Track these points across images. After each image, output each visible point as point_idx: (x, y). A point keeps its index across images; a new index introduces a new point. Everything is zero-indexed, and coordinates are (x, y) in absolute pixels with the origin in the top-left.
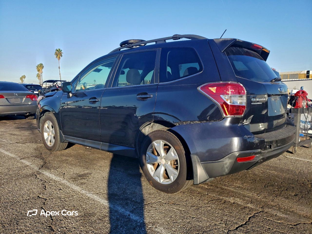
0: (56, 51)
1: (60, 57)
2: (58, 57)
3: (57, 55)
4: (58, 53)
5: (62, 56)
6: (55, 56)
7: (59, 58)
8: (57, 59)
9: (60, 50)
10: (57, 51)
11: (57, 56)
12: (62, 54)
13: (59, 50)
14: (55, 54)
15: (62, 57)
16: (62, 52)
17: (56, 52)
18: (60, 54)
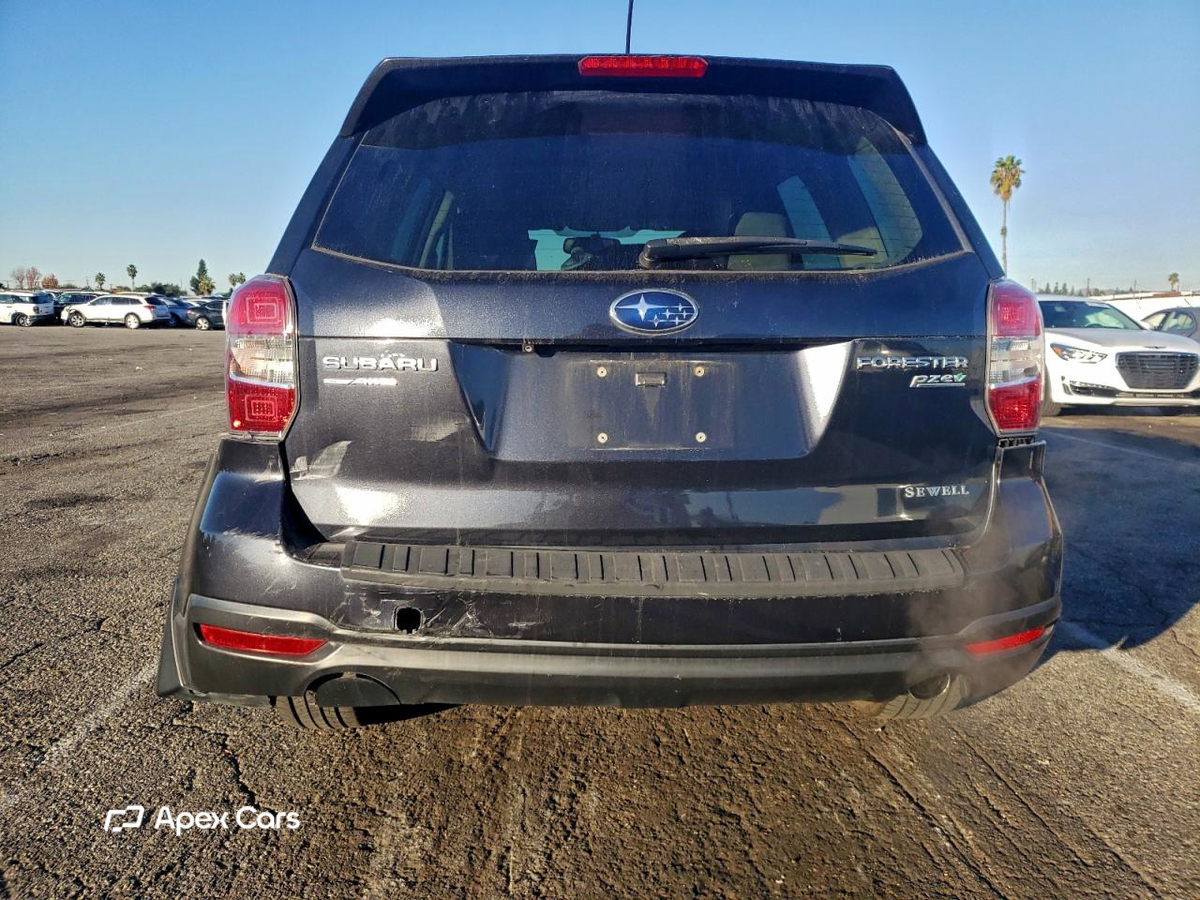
0: (996, 168)
1: (1013, 188)
2: (1002, 190)
3: (998, 181)
4: (1004, 174)
5: (1018, 184)
6: (993, 188)
7: (1005, 193)
8: (999, 196)
9: (1012, 161)
10: (1003, 165)
11: (999, 186)
12: (1020, 178)
13: (1009, 163)
14: (992, 180)
15: (1021, 187)
16: (1021, 167)
17: (995, 172)
18: (1014, 176)
